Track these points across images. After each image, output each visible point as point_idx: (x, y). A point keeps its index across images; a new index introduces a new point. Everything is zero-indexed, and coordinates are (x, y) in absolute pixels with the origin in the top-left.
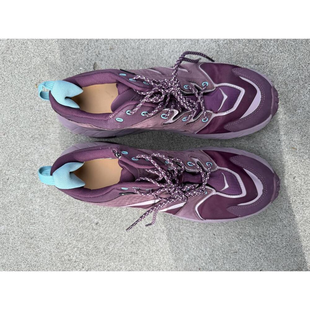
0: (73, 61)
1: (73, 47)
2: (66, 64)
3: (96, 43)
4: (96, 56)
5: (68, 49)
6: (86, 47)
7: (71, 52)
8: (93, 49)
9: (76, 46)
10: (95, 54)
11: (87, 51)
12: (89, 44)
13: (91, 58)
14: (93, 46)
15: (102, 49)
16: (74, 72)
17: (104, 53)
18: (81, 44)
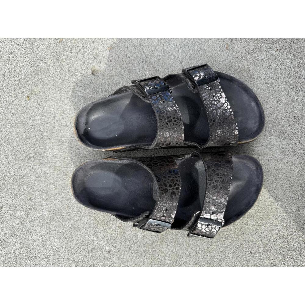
0: (68, 66)
1: (67, 51)
2: (61, 70)
3: (92, 45)
4: (94, 58)
5: (61, 54)
6: (82, 50)
7: (65, 57)
8: (90, 51)
9: (70, 49)
10: (92, 56)
11: (83, 54)
12: (85, 46)
13: (88, 61)
14: (89, 48)
15: (100, 50)
16: (70, 78)
17: (102, 54)
18: (75, 47)
